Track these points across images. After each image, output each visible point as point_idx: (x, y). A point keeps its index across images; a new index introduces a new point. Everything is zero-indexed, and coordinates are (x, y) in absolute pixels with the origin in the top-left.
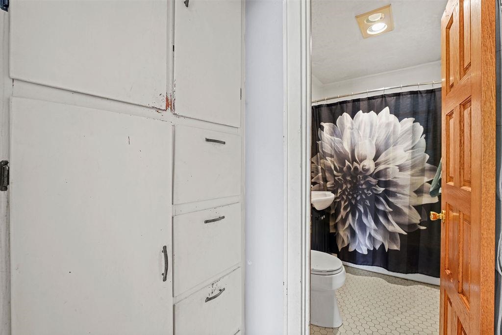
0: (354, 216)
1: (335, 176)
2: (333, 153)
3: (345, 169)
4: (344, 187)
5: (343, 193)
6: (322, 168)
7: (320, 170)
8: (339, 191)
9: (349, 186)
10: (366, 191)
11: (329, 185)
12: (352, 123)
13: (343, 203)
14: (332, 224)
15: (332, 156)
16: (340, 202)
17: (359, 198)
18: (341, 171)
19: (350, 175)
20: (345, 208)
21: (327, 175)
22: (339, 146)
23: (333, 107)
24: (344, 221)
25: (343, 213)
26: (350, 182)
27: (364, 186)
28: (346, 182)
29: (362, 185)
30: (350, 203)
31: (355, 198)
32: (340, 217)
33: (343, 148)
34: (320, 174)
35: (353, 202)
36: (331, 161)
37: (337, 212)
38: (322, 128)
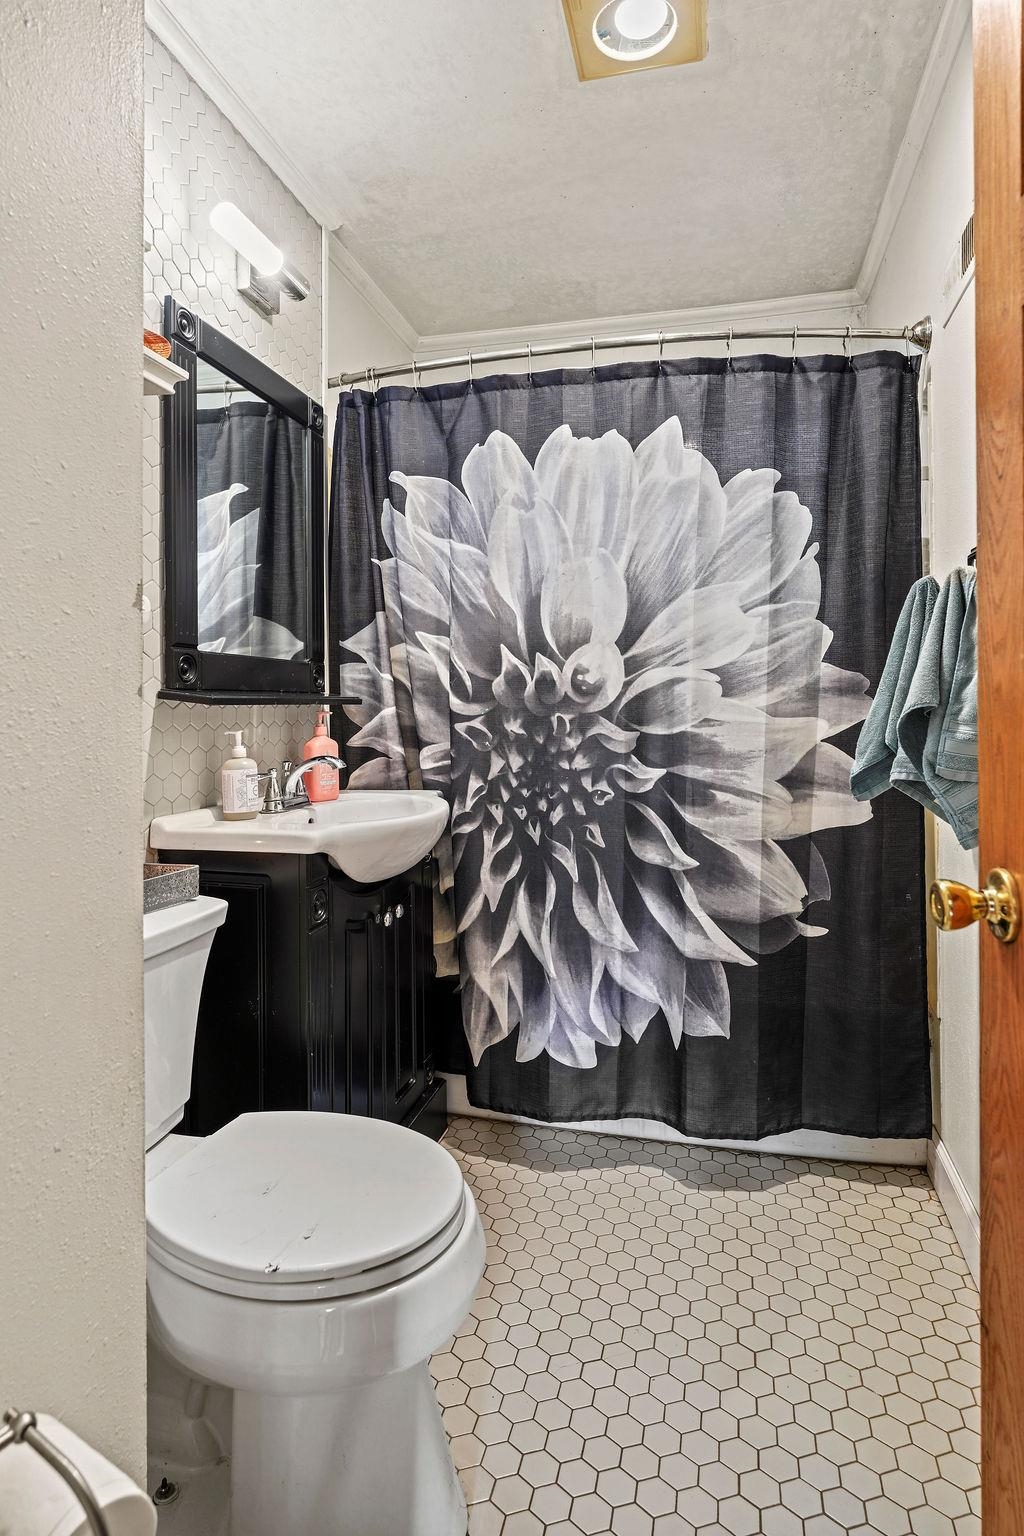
0: (537, 897)
1: (454, 718)
2: (445, 613)
3: (498, 685)
4: (497, 765)
5: (491, 795)
6: (397, 685)
7: (388, 694)
8: (474, 784)
9: (516, 762)
10: (587, 783)
11: (428, 760)
12: (528, 479)
13: (488, 839)
14: (442, 937)
15: (441, 629)
16: (476, 837)
17: (557, 816)
18: (481, 692)
19: (521, 710)
20: (501, 864)
21: (423, 713)
22: (473, 580)
23: (448, 405)
24: (495, 922)
25: (490, 886)
26: (522, 745)
27: (580, 763)
28: (503, 742)
29: (571, 756)
30: (522, 840)
31: (543, 818)
32: (475, 907)
33: (490, 590)
34: (389, 712)
35: (536, 834)
36: (438, 648)
37: (466, 882)
38: (398, 499)
